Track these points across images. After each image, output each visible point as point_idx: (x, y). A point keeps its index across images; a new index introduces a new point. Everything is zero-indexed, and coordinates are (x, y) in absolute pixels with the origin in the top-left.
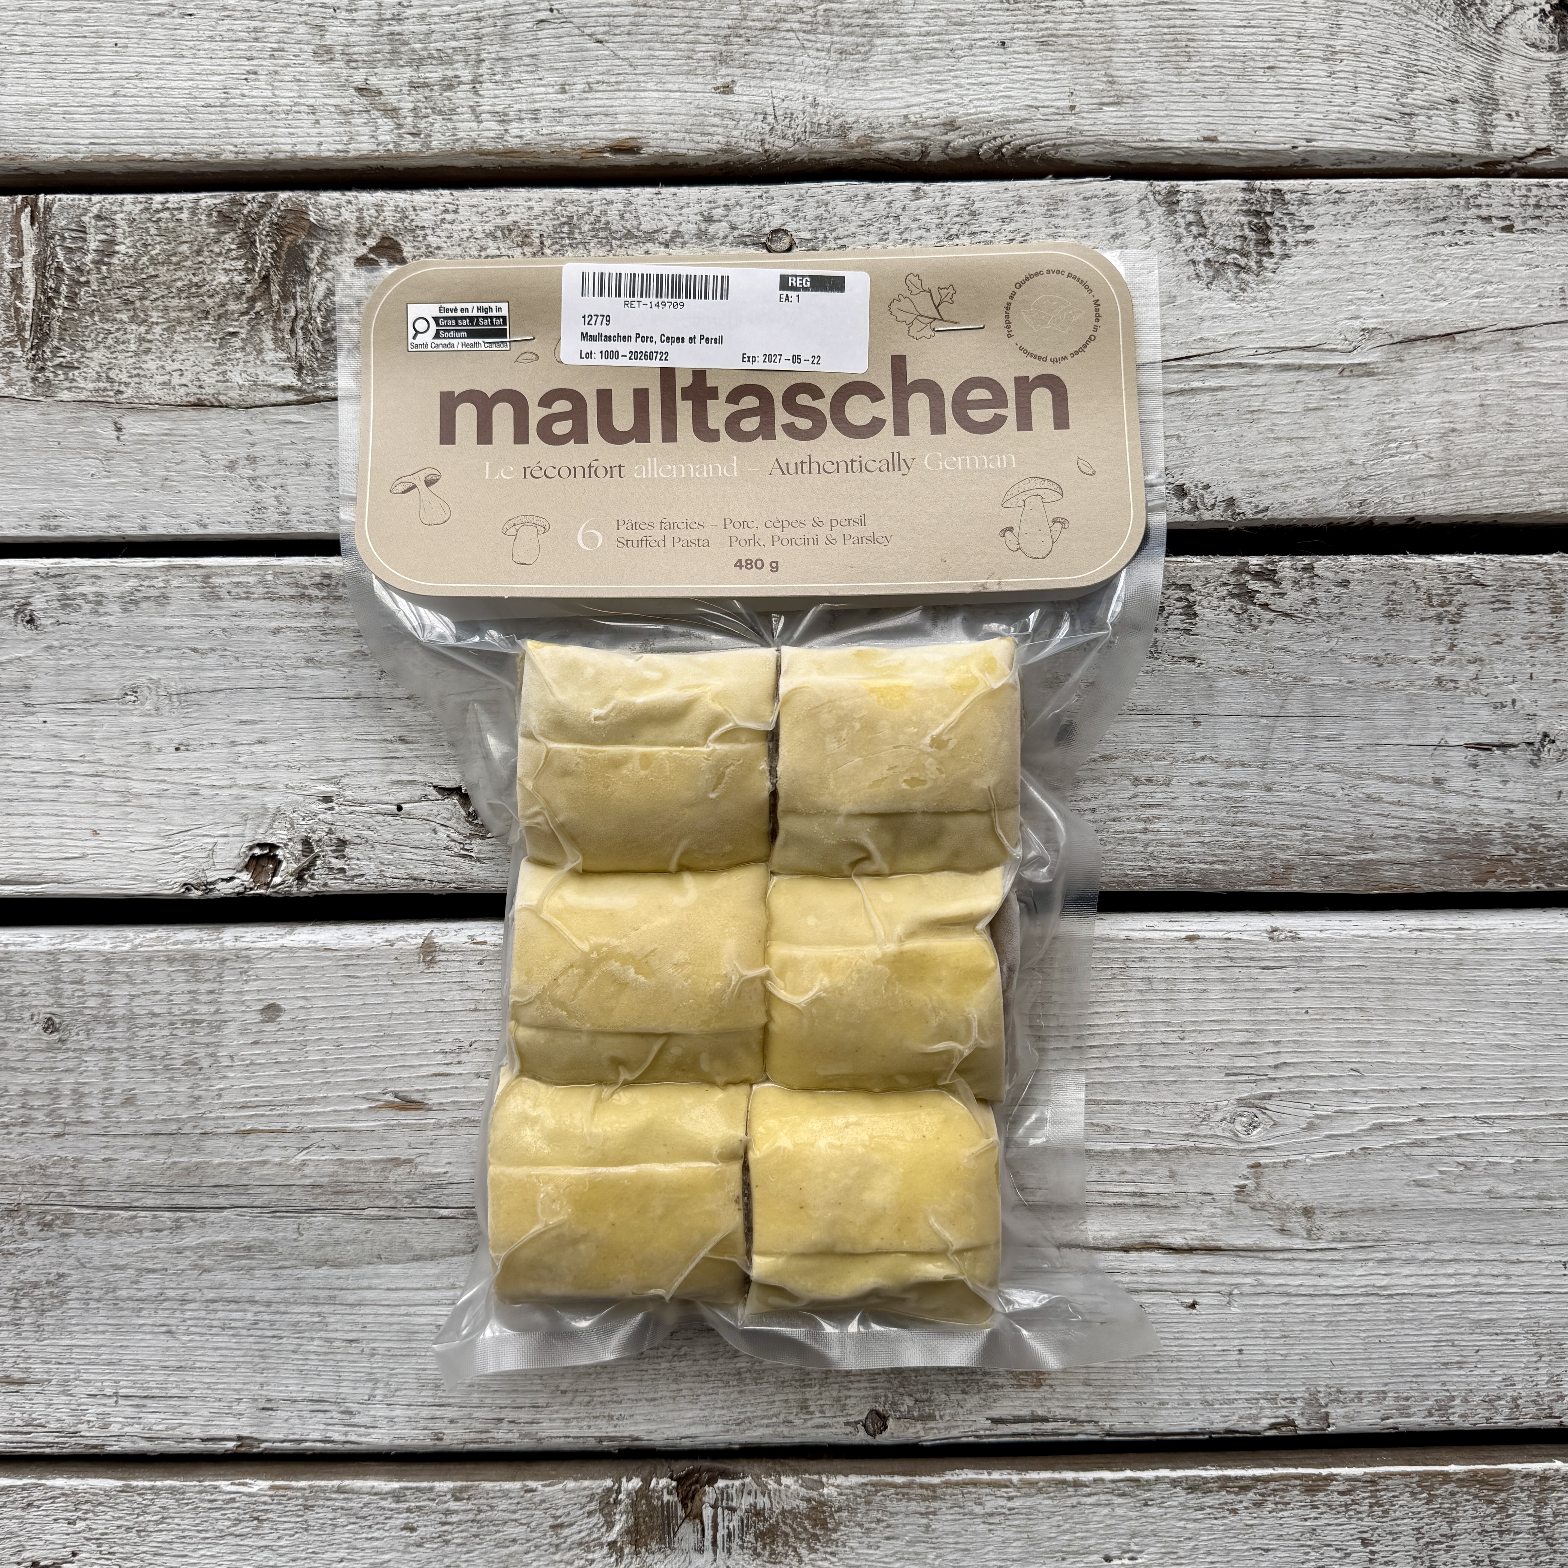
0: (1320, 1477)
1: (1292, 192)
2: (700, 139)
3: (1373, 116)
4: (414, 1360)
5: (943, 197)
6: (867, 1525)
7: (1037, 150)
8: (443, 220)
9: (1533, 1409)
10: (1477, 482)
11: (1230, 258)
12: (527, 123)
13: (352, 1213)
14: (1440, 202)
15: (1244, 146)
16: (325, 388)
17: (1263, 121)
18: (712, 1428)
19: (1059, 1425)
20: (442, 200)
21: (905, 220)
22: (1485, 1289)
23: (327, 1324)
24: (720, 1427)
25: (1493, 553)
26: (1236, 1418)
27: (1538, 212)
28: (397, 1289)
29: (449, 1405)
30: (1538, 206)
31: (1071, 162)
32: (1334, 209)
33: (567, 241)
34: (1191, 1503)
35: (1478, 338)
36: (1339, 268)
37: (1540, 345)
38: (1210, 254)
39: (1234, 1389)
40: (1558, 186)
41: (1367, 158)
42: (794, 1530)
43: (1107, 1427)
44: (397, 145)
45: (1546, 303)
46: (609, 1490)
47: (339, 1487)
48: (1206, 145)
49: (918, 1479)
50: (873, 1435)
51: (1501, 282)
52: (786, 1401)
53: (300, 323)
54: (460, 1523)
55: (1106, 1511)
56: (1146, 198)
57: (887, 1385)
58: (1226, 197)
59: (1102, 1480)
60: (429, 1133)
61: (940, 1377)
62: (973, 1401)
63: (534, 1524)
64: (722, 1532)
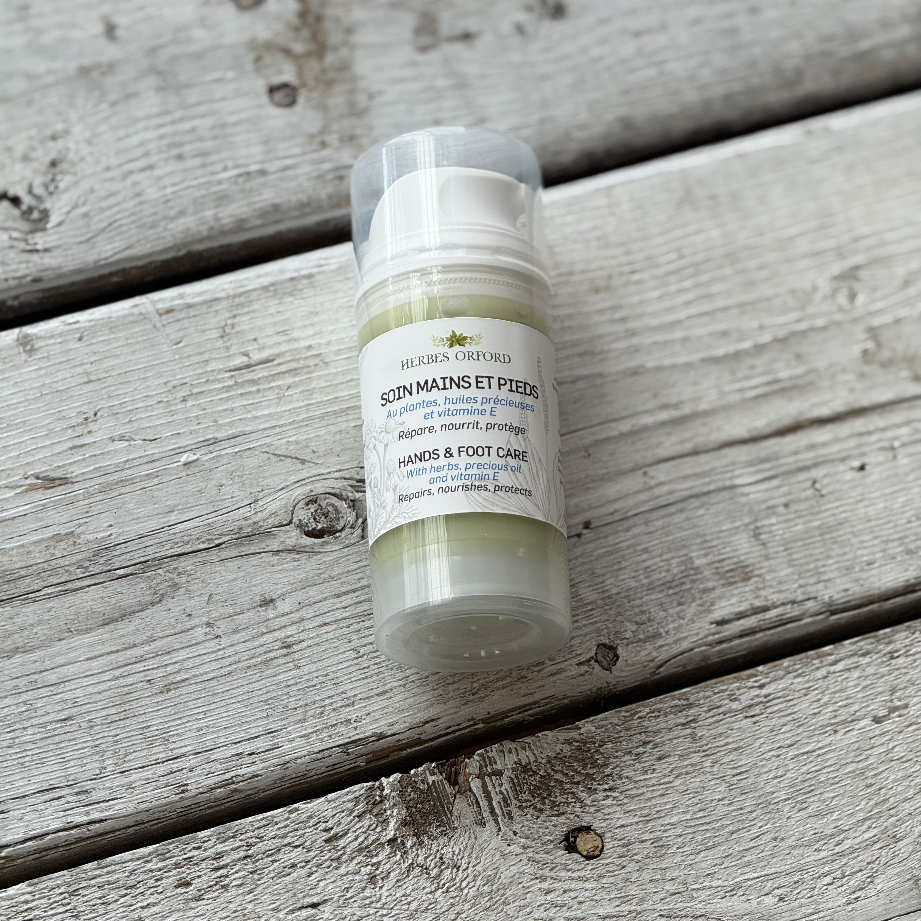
4: (134, 721)
6: (635, 751)
13: (29, 597)
19: (781, 611)
23: (35, 710)
28: (96, 657)
29: (183, 755)
42: (566, 775)
43: (827, 600)
46: (372, 788)
50: (609, 668)
54: (233, 863)
55: (857, 673)
57: (604, 617)
60: (81, 503)
61: (653, 597)
62: (691, 610)
63: (308, 843)
64: (496, 799)
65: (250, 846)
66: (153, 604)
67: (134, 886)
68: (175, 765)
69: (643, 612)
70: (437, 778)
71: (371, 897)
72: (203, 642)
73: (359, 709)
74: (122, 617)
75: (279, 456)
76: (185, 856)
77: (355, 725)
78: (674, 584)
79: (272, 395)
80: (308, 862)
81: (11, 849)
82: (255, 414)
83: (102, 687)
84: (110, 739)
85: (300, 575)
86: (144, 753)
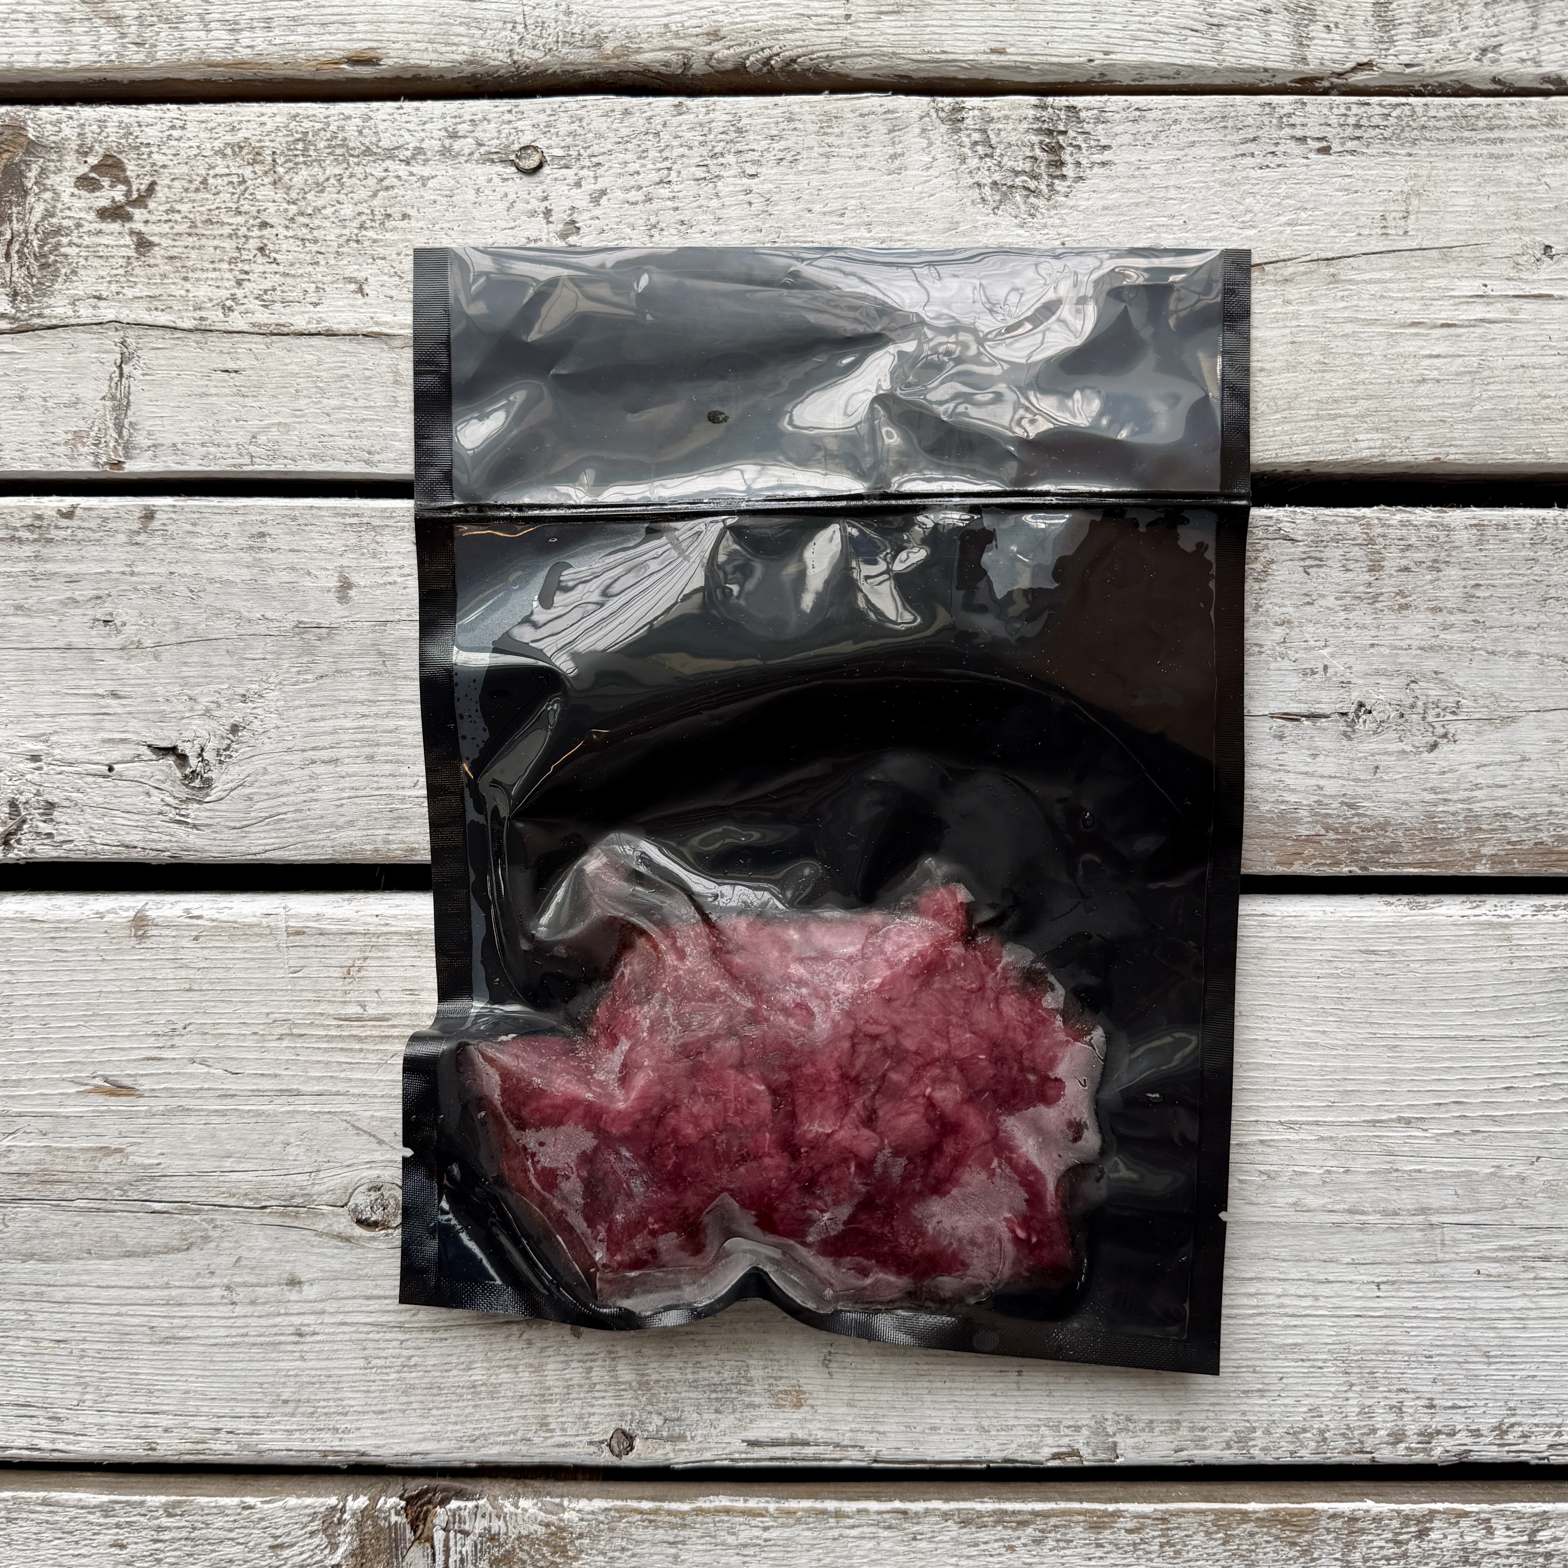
0: (1106, 1514)
1: (1088, 109)
2: (444, 49)
3: (1177, 27)
4: (126, 1363)
5: (707, 113)
6: (610, 1554)
7: (808, 63)
8: (169, 137)
9: (1342, 1443)
10: (1287, 427)
11: (1018, 181)
12: (259, 33)
13: (60, 1204)
14: (1250, 121)
15: (1035, 59)
16: (40, 316)
17: (1055, 32)
18: (444, 1444)
19: (821, 1449)
20: (169, 115)
21: (665, 136)
22: (1290, 1311)
23: (33, 1322)
24: (453, 1444)
25: (1307, 505)
26: (1014, 1446)
27: (1358, 133)
28: (107, 1287)
29: (163, 1413)
30: (1358, 126)
31: (848, 76)
32: (1133, 128)
33: (301, 159)
34: (964, 1538)
35: (1290, 269)
36: (1138, 191)
37: (1358, 278)
38: (997, 177)
39: (1012, 1414)
40: (1380, 105)
41: (1171, 73)
42: (532, 1557)
43: (873, 1453)
44: (120, 55)
45: (1366, 232)
46: (333, 1508)
47: (44, 1499)
48: (994, 57)
49: (666, 1505)
50: (619, 1456)
51: (1315, 208)
52: (524, 1417)
53: (16, 246)
54: (173, 1540)
55: (871, 1544)
56: (928, 115)
57: (634, 1402)
58: (1015, 114)
59: (866, 1511)
60: (141, 1121)
61: (691, 1395)
62: (727, 1421)
63: (252, 1544)
64: (455, 1557)
66: (179, 1250)
67: (70, 1533)
68: (152, 1420)
69: (676, 1409)
70: (402, 1520)
73: (351, 1421)
74: (146, 1254)
75: (358, 1128)
77: (342, 1436)
79: (373, 1058)
82: (349, 1075)
83: (104, 1319)
84: (98, 1375)
85: (336, 1265)
86: (126, 1399)
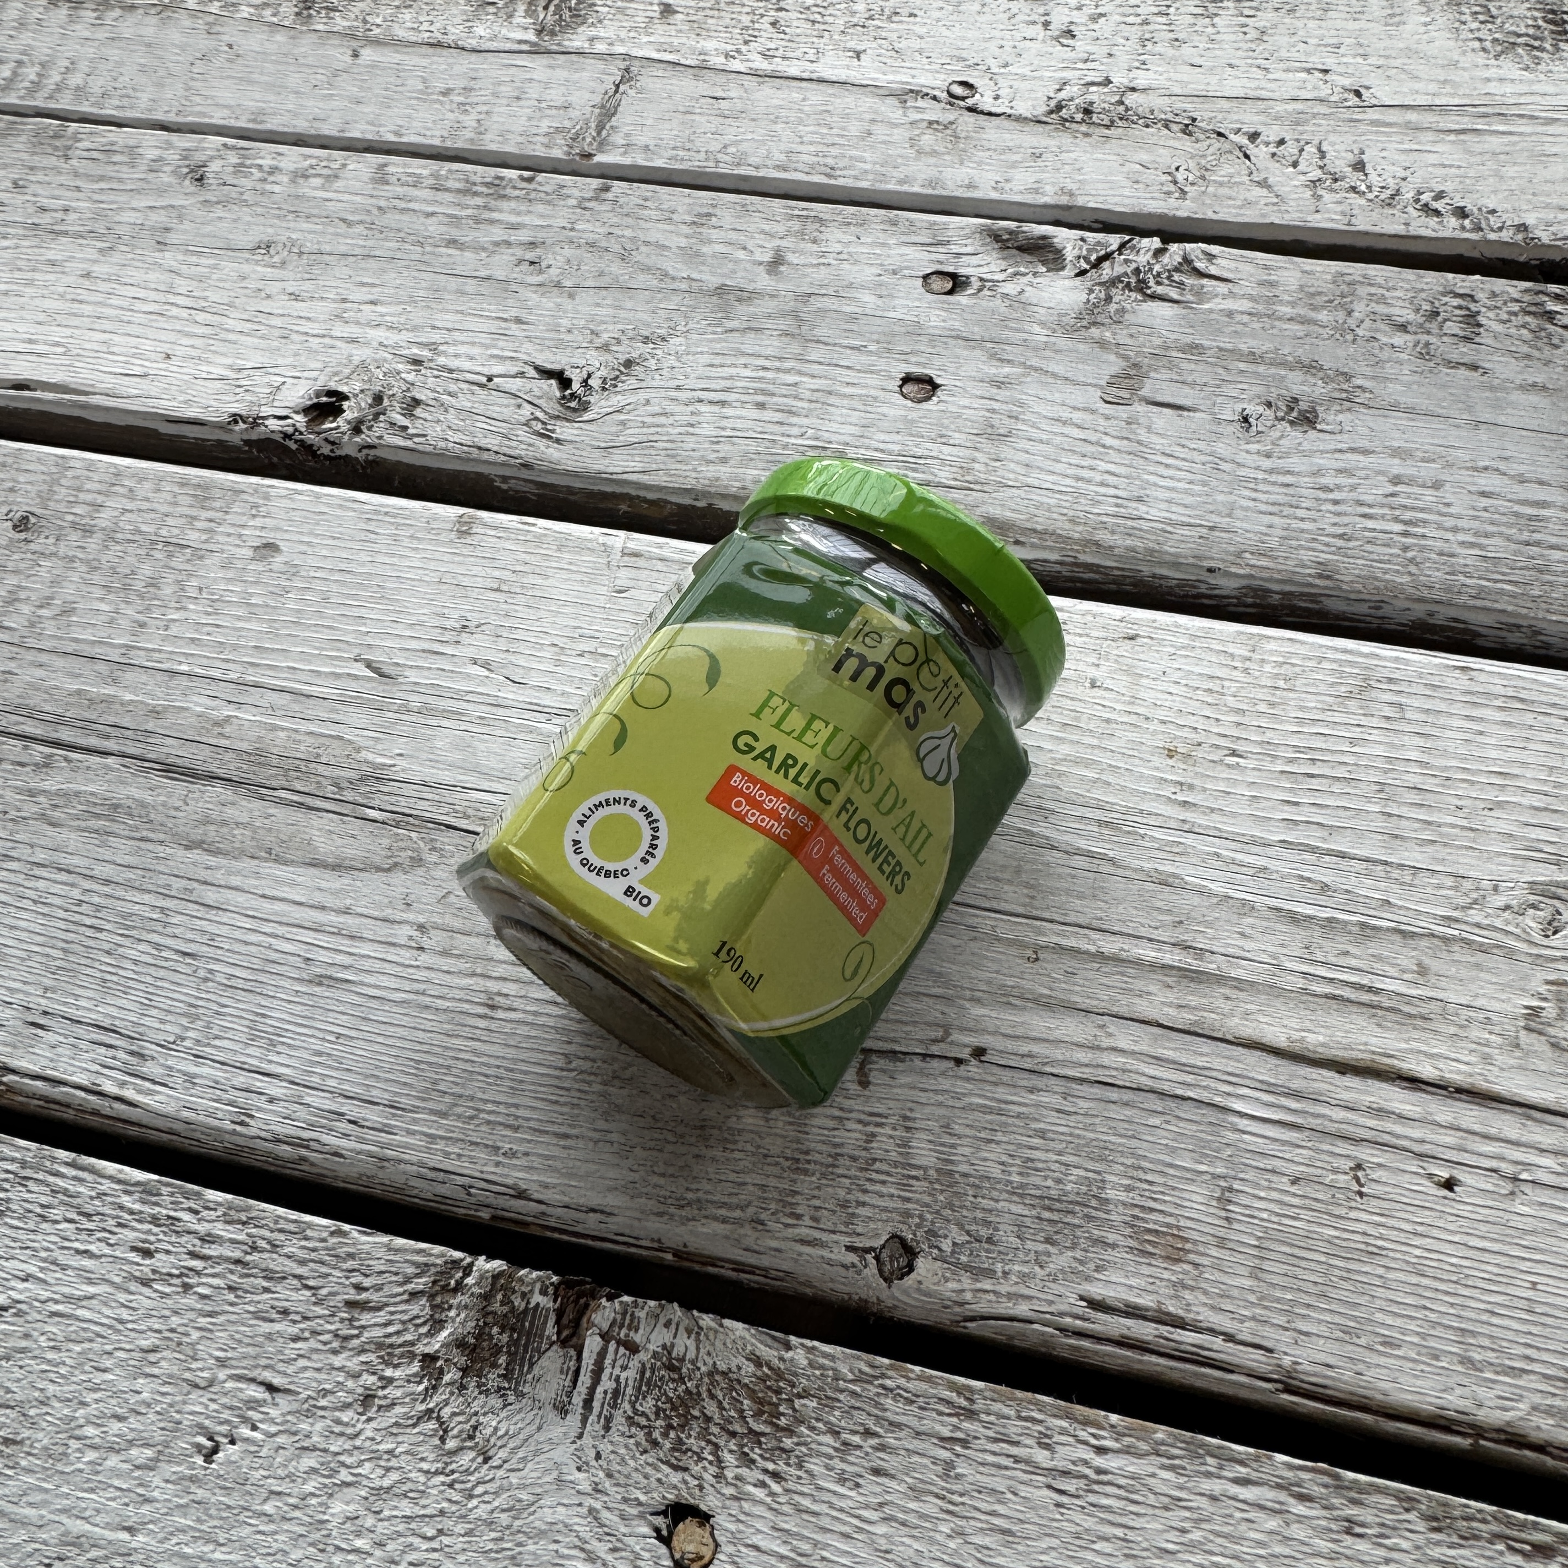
4: (257, 1000)
6: (845, 1436)
11: (1521, 40)
16: (559, 45)
23: (166, 925)
28: (275, 898)
29: (277, 1076)
38: (1498, 36)
42: (723, 1412)
46: (455, 1263)
50: (889, 1280)
52: (763, 1187)
57: (927, 1199)
61: (1014, 1208)
63: (324, 1292)
64: (607, 1384)
65: (254, 1248)
66: (379, 869)
67: (88, 1216)
68: (259, 1083)
70: (545, 1302)
71: (347, 1424)
72: (401, 946)
73: (521, 1141)
74: (335, 867)
76: (172, 1213)
77: (501, 1159)
78: (1058, 1205)
80: (306, 1318)
81: (16, 1078)
83: (253, 938)
84: (215, 1007)
86: (237, 1047)
